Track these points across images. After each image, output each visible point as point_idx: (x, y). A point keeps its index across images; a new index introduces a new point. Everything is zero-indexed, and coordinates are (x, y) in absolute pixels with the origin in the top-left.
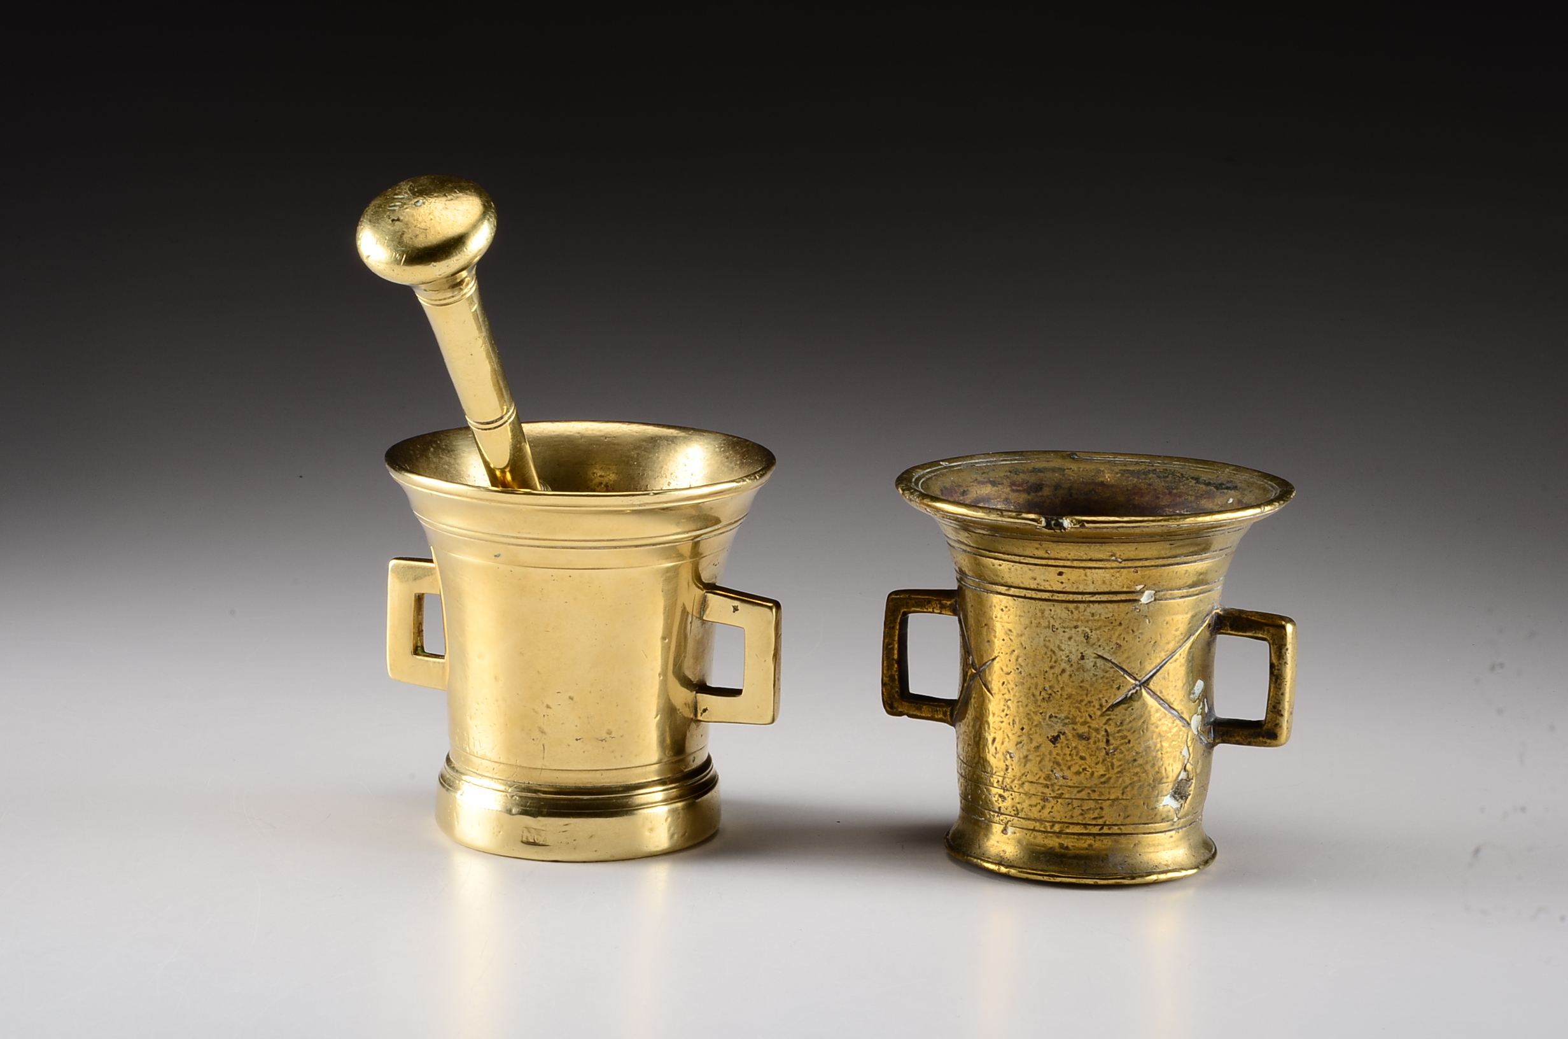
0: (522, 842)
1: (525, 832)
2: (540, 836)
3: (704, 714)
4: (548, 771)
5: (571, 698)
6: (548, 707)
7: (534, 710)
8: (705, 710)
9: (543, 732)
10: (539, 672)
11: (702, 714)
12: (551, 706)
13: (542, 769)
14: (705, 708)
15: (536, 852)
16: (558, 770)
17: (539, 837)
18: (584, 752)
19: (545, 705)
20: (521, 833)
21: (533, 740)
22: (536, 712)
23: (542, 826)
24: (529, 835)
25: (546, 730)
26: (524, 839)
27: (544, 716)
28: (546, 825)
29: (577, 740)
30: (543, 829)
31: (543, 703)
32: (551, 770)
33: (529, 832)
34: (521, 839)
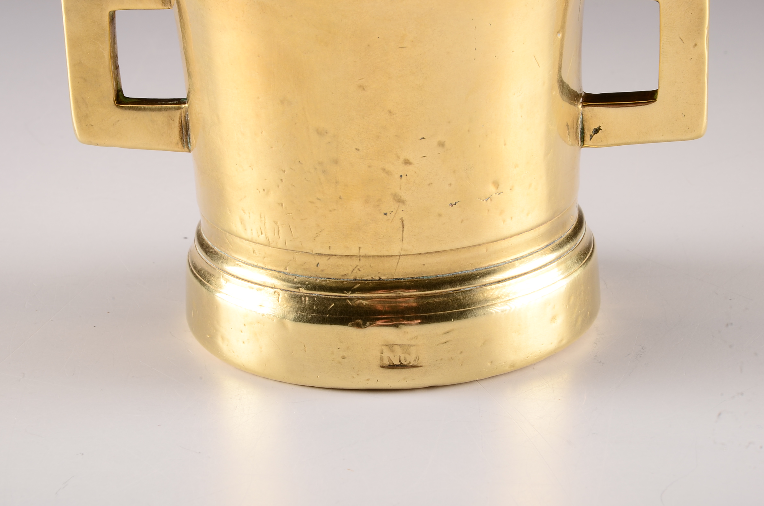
0: (383, 367)
1: (384, 351)
2: (409, 354)
3: (596, 135)
4: (409, 257)
5: (441, 144)
6: (407, 162)
7: (384, 169)
8: (597, 131)
9: (400, 201)
10: (390, 112)
11: (592, 136)
12: (411, 160)
13: (400, 255)
14: (596, 127)
15: (404, 379)
16: (425, 254)
17: (407, 356)
18: (462, 221)
19: (402, 159)
20: (379, 354)
21: (386, 214)
22: (388, 173)
23: (412, 339)
24: (391, 355)
25: (404, 195)
26: (386, 362)
27: (401, 176)
28: (416, 337)
29: (452, 205)
30: (412, 343)
31: (398, 157)
32: (414, 254)
33: (393, 351)
34: (378, 362)
